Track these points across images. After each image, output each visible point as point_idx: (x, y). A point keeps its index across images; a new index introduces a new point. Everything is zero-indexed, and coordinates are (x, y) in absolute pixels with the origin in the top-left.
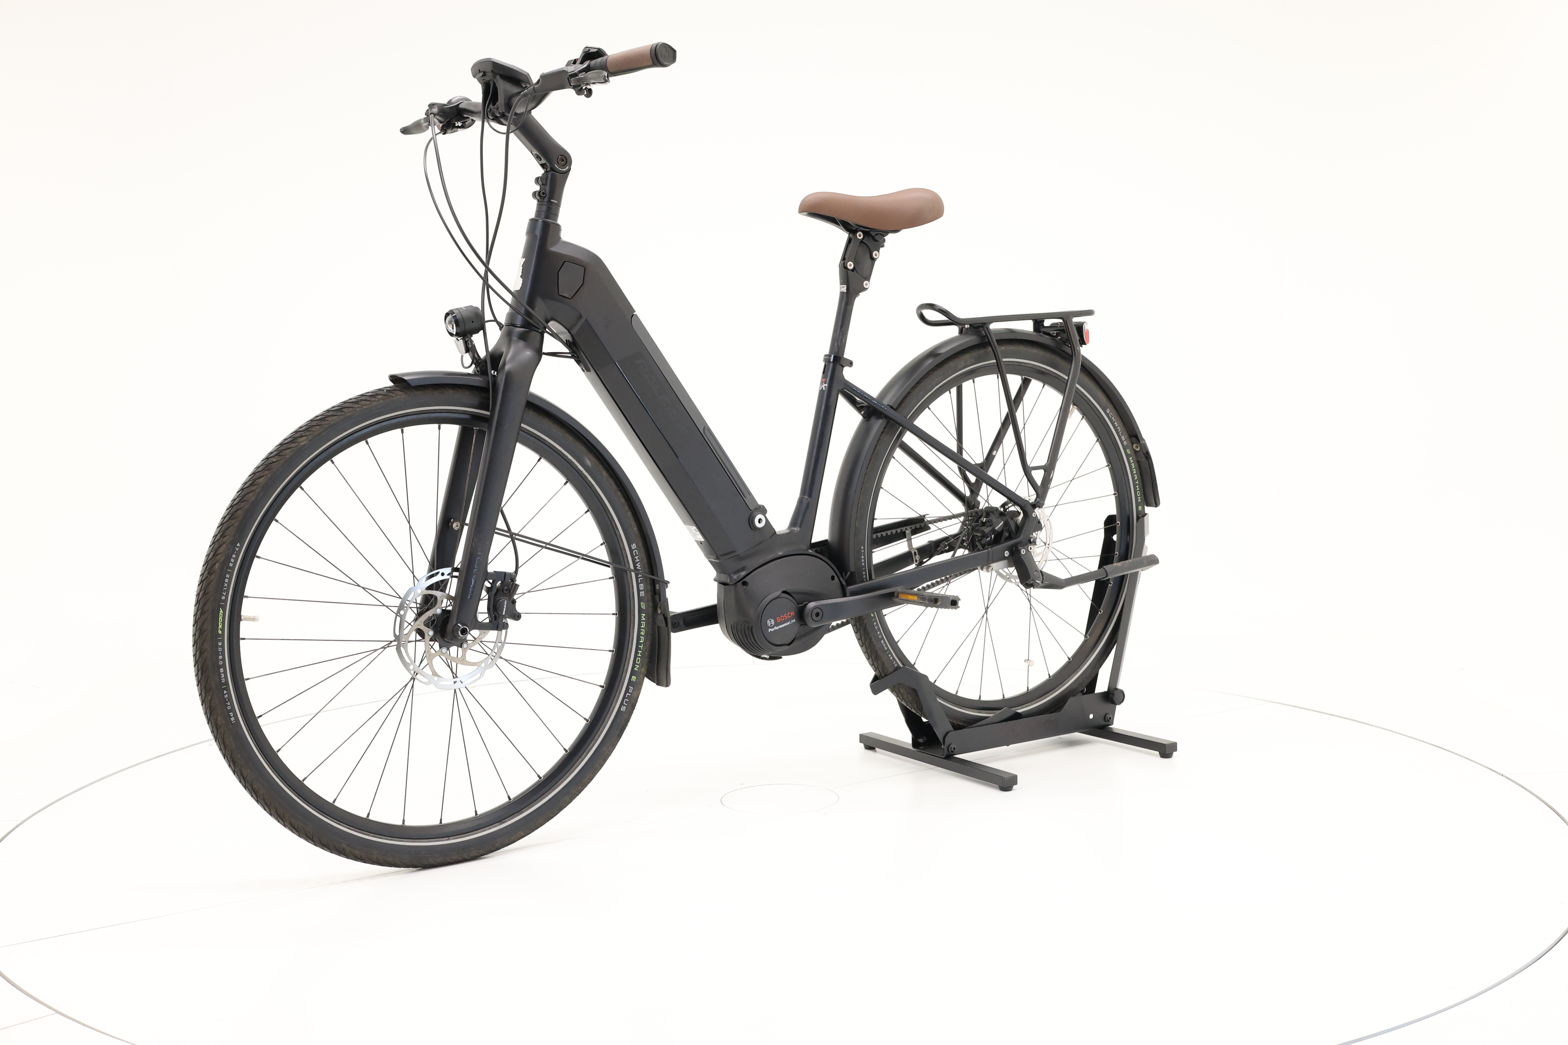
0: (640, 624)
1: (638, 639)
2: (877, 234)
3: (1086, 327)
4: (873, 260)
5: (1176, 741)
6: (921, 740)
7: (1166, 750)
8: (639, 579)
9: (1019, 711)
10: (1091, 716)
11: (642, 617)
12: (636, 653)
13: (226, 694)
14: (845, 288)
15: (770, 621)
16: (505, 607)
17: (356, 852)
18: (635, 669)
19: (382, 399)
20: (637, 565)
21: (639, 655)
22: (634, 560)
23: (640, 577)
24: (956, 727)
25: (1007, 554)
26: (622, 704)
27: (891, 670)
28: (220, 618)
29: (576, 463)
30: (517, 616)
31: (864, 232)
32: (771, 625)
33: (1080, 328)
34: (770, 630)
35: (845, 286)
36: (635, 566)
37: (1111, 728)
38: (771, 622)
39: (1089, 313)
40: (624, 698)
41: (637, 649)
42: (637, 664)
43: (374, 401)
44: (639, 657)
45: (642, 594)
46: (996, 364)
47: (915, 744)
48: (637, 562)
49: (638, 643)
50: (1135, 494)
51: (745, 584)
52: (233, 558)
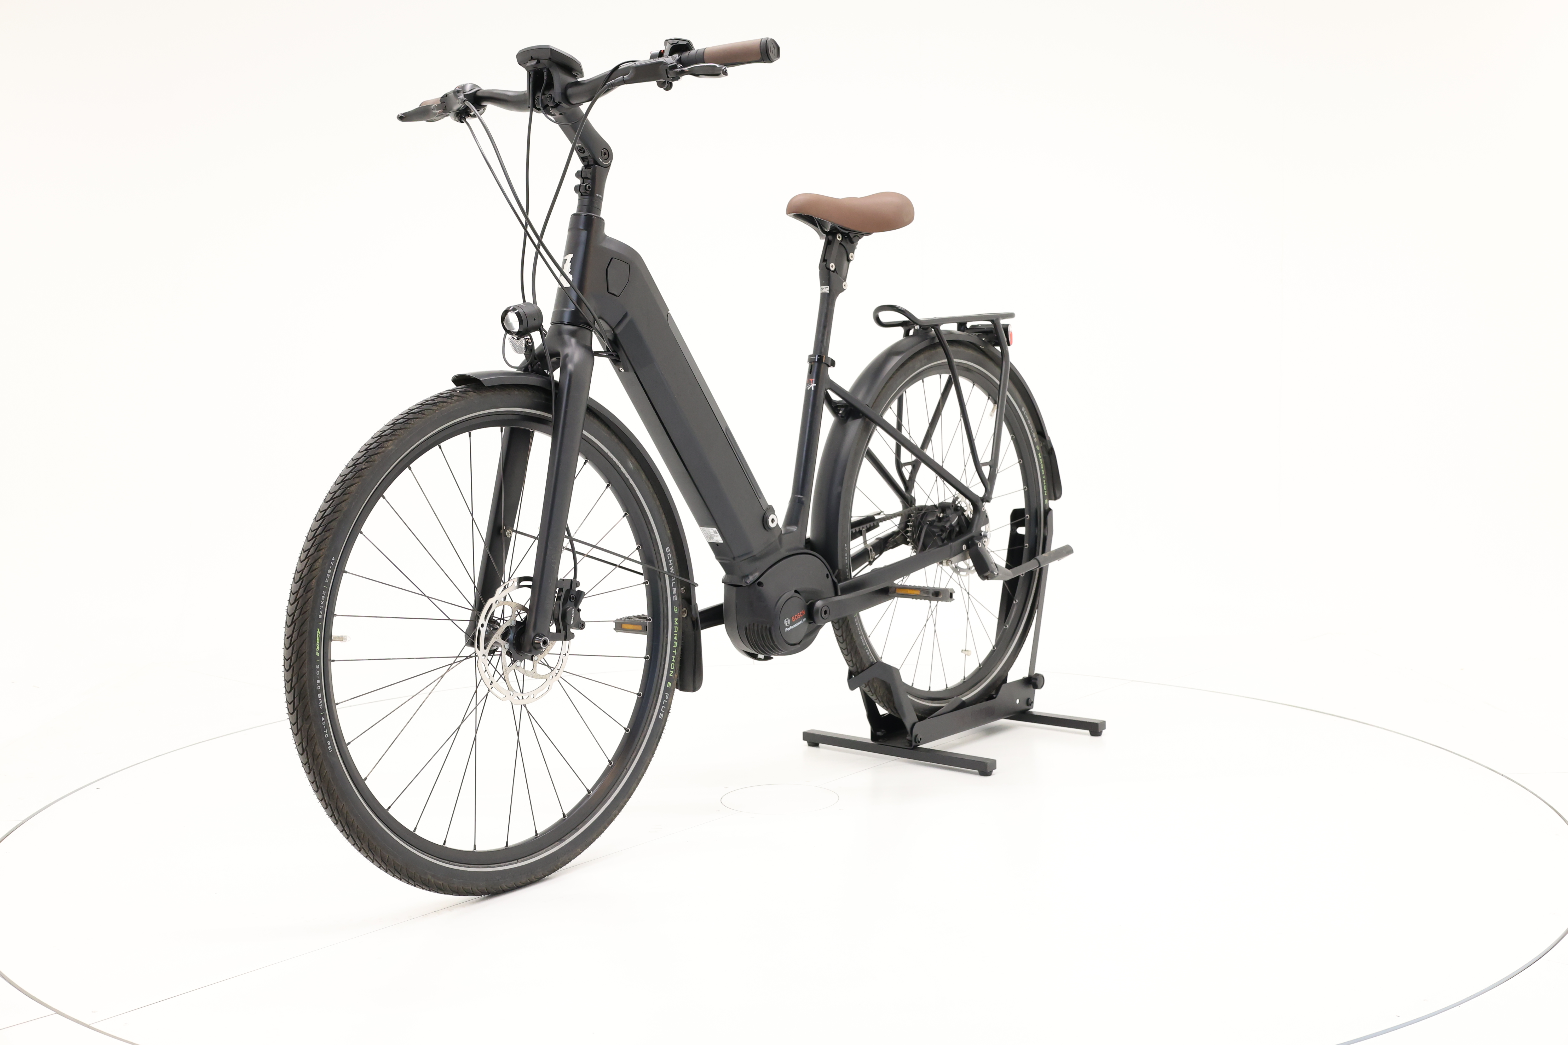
0: (673, 629)
1: (672, 644)
2: (855, 236)
3: (1010, 329)
4: (849, 260)
5: (1104, 720)
6: (879, 733)
7: (1095, 729)
8: (673, 583)
9: (964, 699)
10: (1018, 701)
11: (675, 622)
12: (671, 659)
13: (324, 721)
14: (828, 289)
15: (787, 620)
16: (573, 616)
17: (441, 883)
18: (670, 675)
19: (458, 401)
20: (671, 569)
21: (673, 661)
22: (667, 563)
23: (673, 581)
24: (921, 719)
25: (964, 547)
26: (660, 711)
27: (867, 665)
28: (317, 639)
29: (620, 466)
30: (581, 625)
31: (843, 234)
32: (788, 624)
33: (1006, 329)
34: (786, 629)
35: (828, 287)
36: (669, 570)
37: (1031, 712)
38: (787, 622)
39: (1011, 315)
40: (661, 705)
41: (672, 654)
42: (672, 670)
43: (451, 403)
44: (673, 662)
45: (675, 598)
46: (947, 364)
47: (874, 737)
48: (671, 566)
49: (672, 649)
50: (1042, 488)
51: (760, 584)
52: (329, 574)
